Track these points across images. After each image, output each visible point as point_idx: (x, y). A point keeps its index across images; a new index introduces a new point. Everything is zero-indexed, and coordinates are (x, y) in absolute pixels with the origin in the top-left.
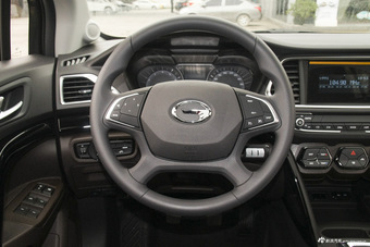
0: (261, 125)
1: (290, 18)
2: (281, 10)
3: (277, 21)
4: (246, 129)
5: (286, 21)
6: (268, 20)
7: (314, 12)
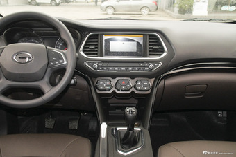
0: (58, 64)
1: (176, 9)
2: (171, 5)
3: (168, 11)
4: (51, 67)
5: (173, 11)
6: (163, 10)
7: (192, 6)
